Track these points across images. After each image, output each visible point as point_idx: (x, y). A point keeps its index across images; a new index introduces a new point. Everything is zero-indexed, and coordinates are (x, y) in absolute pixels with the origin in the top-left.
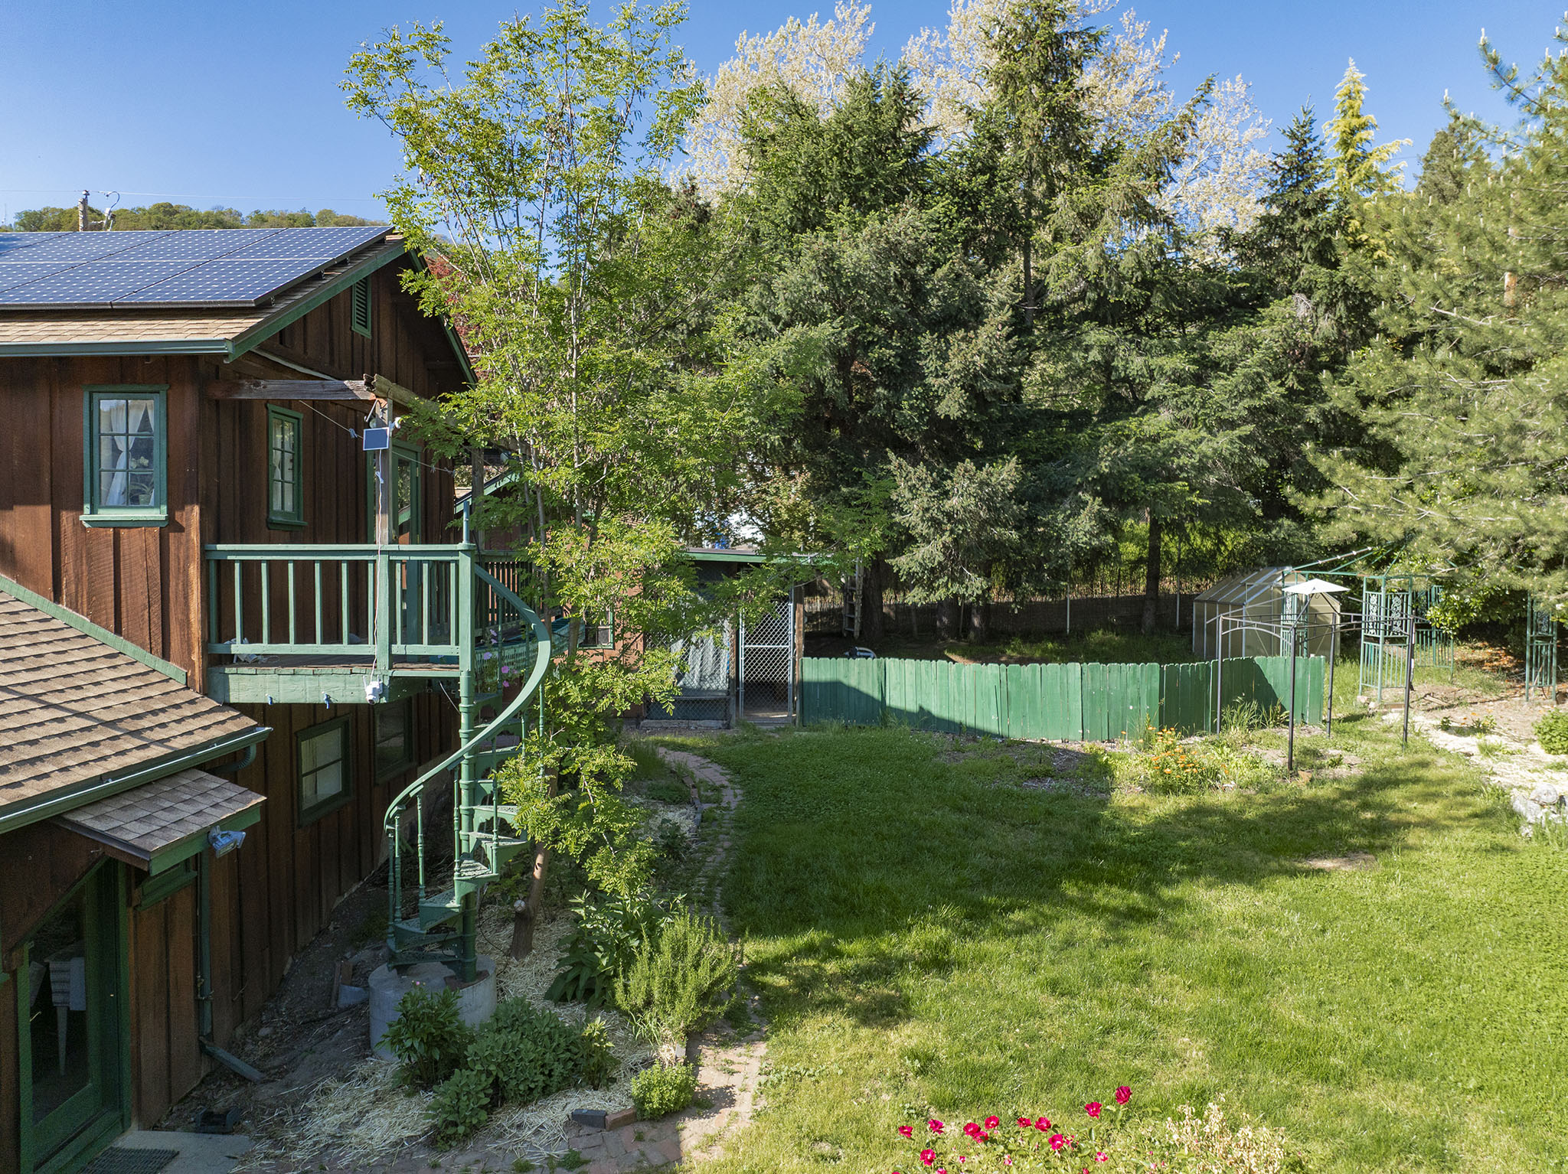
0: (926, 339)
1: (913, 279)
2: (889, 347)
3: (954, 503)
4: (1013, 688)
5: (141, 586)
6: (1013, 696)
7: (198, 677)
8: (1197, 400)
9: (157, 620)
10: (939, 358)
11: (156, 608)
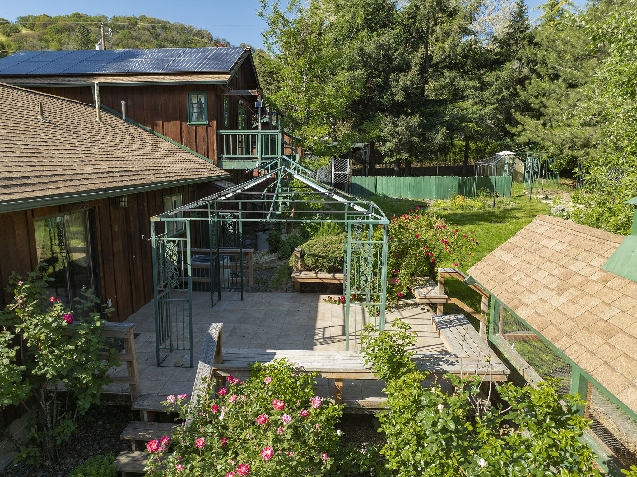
0: (392, 76)
1: (388, 55)
2: (380, 78)
3: (399, 128)
4: (415, 184)
5: (202, 140)
6: (415, 186)
7: (216, 162)
8: (480, 96)
9: (206, 149)
10: (396, 81)
11: (206, 146)
